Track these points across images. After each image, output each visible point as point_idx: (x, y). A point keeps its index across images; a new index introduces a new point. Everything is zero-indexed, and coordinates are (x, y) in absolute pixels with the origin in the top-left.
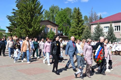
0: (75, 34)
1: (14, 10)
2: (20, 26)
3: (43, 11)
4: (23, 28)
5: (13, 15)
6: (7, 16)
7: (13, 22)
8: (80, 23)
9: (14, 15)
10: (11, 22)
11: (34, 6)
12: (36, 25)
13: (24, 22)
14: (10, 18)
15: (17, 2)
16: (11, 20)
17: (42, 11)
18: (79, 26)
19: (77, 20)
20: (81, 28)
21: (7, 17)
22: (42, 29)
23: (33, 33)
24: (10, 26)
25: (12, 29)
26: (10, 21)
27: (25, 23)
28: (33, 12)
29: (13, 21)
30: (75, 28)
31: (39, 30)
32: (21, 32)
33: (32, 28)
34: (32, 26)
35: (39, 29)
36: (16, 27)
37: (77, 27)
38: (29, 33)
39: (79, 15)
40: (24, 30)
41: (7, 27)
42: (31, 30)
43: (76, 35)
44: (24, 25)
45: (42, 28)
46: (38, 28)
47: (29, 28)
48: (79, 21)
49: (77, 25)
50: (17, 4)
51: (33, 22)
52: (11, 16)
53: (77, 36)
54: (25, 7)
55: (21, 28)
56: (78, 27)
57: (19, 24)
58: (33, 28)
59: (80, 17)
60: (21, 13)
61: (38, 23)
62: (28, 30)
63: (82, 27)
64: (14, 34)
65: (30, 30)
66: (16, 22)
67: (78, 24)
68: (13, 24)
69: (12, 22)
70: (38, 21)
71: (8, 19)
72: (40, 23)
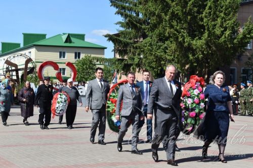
4: (167, 39)
7: (130, 16)
10: (122, 15)
12: (219, 20)
13: (173, 13)
16: (124, 8)
22: (244, 37)
23: (206, 57)
24: (122, 33)
26: (118, 13)
27: (174, 16)
29: (130, 10)
32: (159, 53)
33: (202, 33)
34: (203, 27)
35: (231, 39)
36: (144, 36)
38: (191, 57)
40: (173, 46)
41: (111, 38)
42: (198, 43)
44: (172, 27)
46: (228, 33)
47: (193, 37)
51: (207, 10)
55: (162, 38)
57: (153, 20)
58: (206, 35)
61: (227, 14)
62: (190, 44)
64: (136, 61)
65: (194, 42)
66: (141, 16)
68: (131, 23)
69: (126, 16)
70: (230, 6)
71: (114, 3)
72: (235, 12)
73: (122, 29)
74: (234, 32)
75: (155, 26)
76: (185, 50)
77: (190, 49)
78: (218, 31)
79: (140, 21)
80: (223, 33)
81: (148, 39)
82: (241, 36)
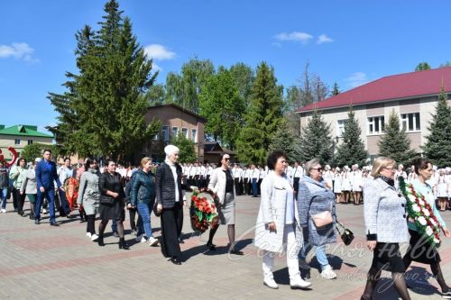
0: (253, 144)
1: (70, 75)
2: (87, 125)
3: (154, 78)
4: (93, 131)
5: (68, 90)
6: (51, 94)
7: (67, 113)
8: (268, 111)
9: (72, 91)
10: (60, 111)
11: (126, 62)
12: (131, 119)
13: (98, 112)
14: (57, 101)
15: (78, 52)
16: (62, 106)
17: (149, 78)
18: (267, 118)
19: (261, 102)
20: (271, 126)
21: (49, 98)
22: (150, 132)
23: (123, 145)
24: (60, 125)
25: (63, 134)
26: (57, 110)
27: (98, 114)
28: (125, 81)
29: (67, 107)
30: (254, 126)
31: (141, 136)
32: (87, 142)
33: (118, 129)
34: (119, 123)
35: (140, 132)
36: (78, 128)
37: (260, 123)
38: (111, 145)
39: (266, 87)
40: (97, 137)
41: (51, 129)
42: (117, 135)
43: (258, 149)
44: (96, 123)
45: (150, 130)
46: (138, 128)
47: (112, 129)
48: (266, 105)
49: (259, 116)
50: (80, 59)
51: (122, 111)
52: (63, 94)
53: (262, 150)
54: (98, 68)
55: (90, 131)
56: (264, 124)
57: (83, 116)
58: (122, 130)
59: (267, 93)
60: (89, 85)
61: (137, 115)
62: (110, 136)
63: (274, 124)
64: (70, 147)
65: (113, 134)
66: (75, 113)
67: (263, 113)
68: (67, 118)
69: (63, 112)
70: (139, 110)
71: (54, 102)
72: (144, 114)
73: (61, 123)
74: (143, 128)
75: (84, 122)
76: (106, 140)
77: (110, 139)
78: (131, 127)
79: (74, 117)
80: (134, 128)
81: (80, 131)
82: (147, 130)
